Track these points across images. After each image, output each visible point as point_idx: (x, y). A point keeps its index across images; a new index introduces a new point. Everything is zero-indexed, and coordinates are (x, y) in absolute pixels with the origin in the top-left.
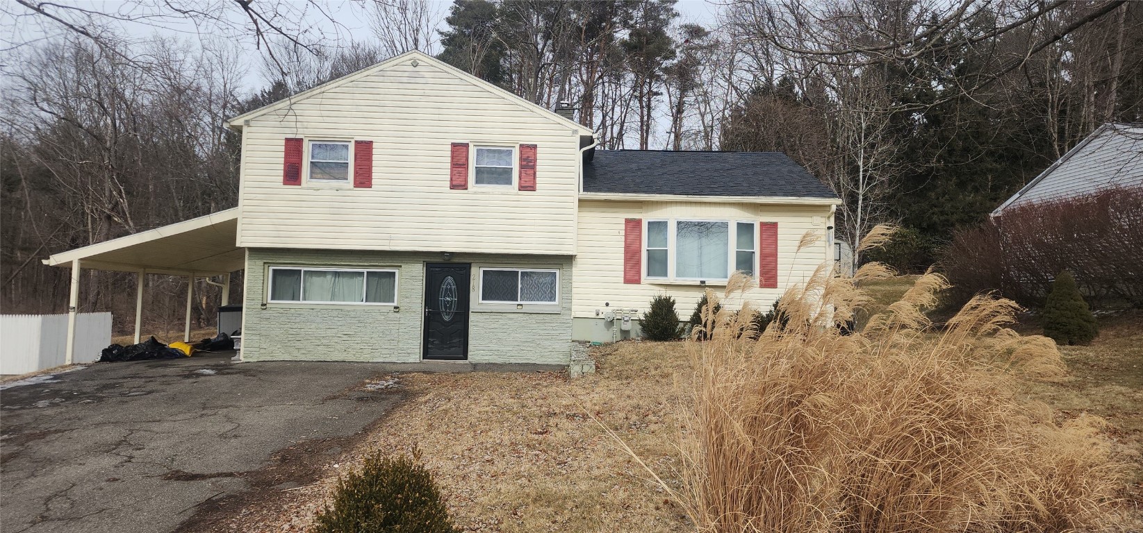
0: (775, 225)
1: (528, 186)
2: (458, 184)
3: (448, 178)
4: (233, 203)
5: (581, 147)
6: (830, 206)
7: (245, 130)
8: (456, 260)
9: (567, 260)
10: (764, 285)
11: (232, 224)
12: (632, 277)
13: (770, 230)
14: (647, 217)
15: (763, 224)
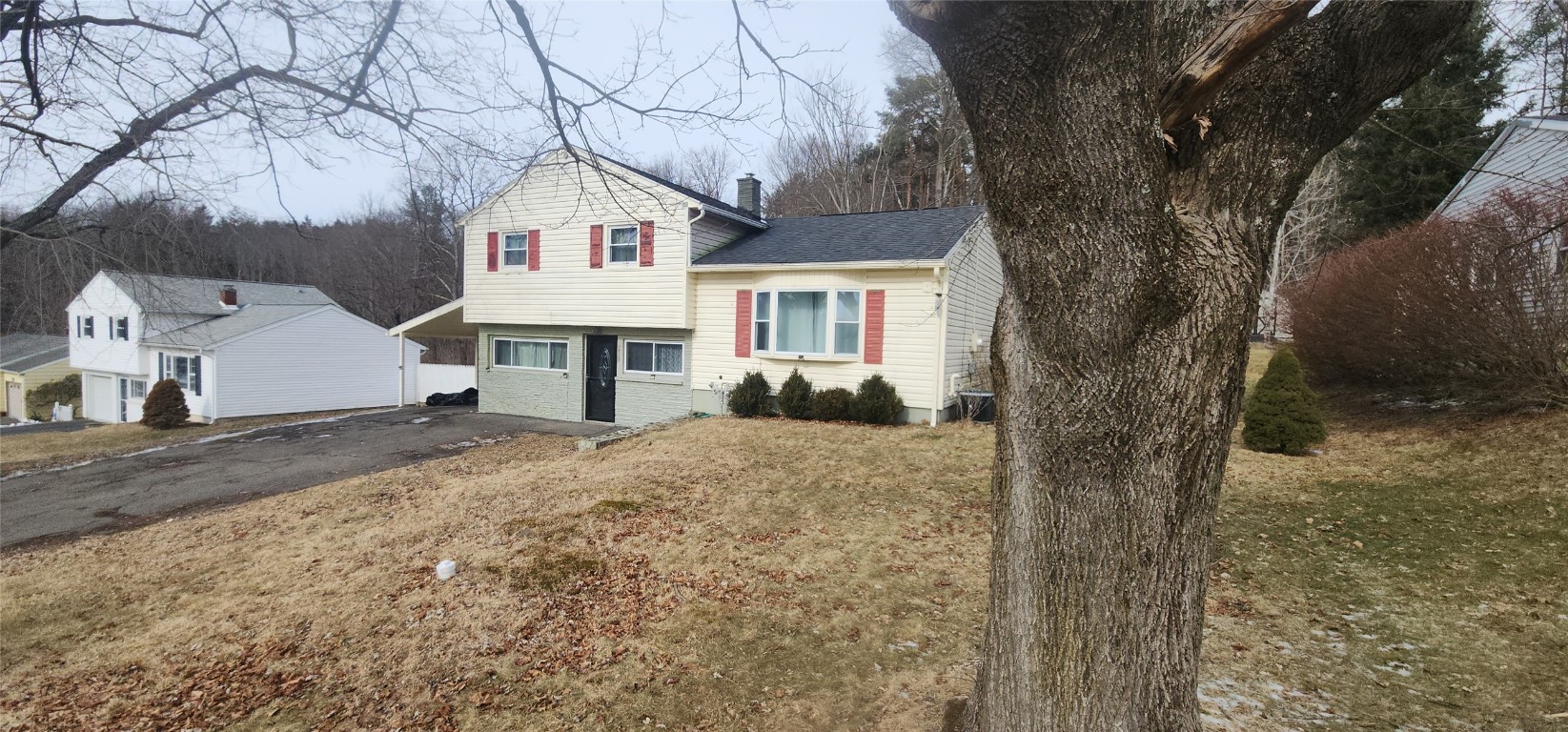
0: (882, 292)
1: (647, 262)
2: (596, 264)
3: (588, 258)
4: (460, 294)
5: (690, 219)
6: (932, 269)
7: (466, 228)
8: (605, 333)
9: (687, 333)
10: (867, 361)
11: (460, 310)
12: (742, 351)
13: (876, 299)
14: (756, 288)
15: (870, 293)
